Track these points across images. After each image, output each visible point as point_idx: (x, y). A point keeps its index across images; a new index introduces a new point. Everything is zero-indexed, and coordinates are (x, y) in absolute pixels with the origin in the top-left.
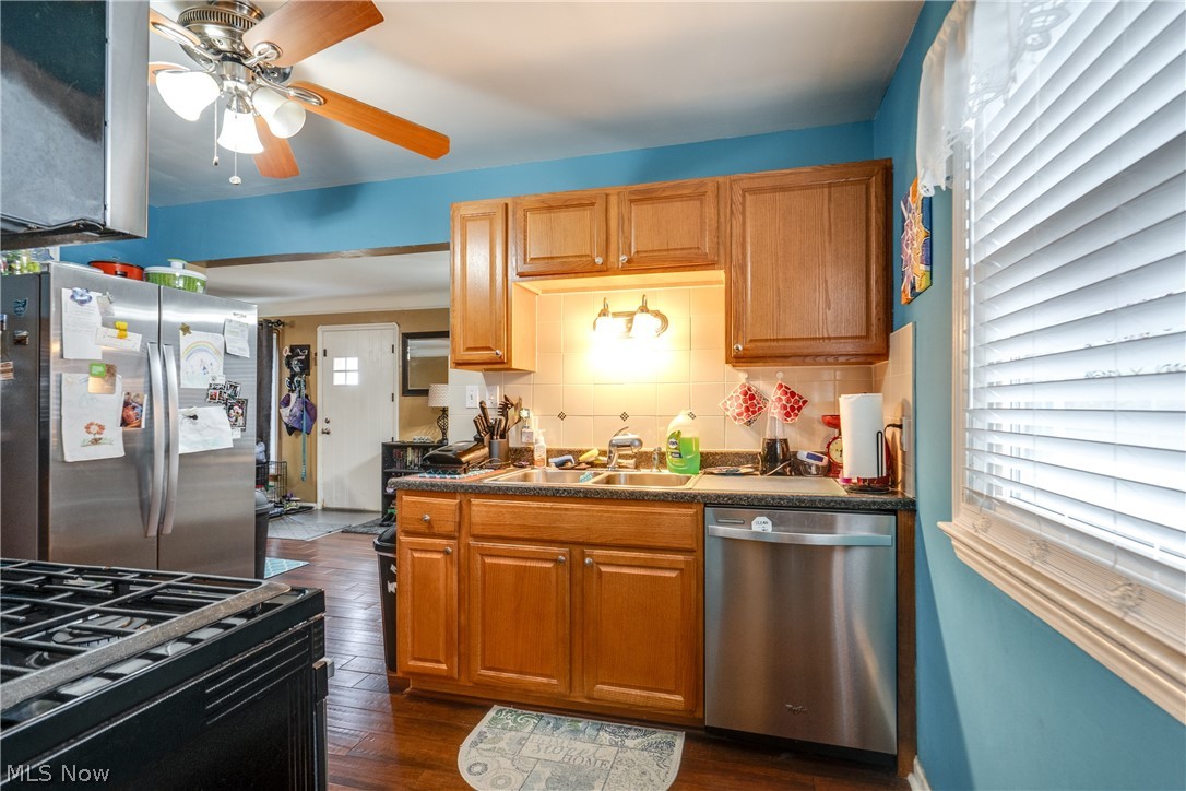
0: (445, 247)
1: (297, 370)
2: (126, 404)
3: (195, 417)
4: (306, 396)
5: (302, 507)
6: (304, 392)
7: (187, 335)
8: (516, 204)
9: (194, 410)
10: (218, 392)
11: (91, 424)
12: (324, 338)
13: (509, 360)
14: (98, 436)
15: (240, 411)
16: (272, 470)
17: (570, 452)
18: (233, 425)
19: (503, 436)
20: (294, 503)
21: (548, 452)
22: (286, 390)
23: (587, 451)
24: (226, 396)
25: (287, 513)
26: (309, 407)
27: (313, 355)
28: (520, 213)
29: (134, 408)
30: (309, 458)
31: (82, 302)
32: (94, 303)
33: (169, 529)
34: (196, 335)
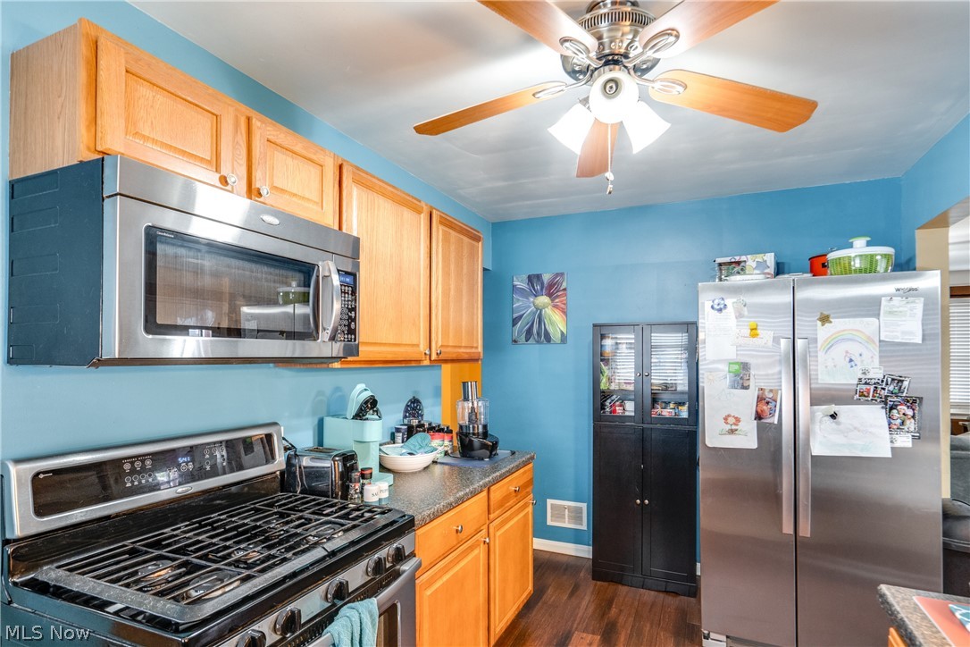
2: (760, 399)
3: (833, 416)
7: (827, 324)
10: (872, 388)
11: (729, 416)
14: (734, 427)
15: (910, 412)
18: (896, 429)
24: (884, 393)
29: (768, 403)
31: (720, 310)
32: (730, 309)
33: (805, 530)
34: (838, 324)
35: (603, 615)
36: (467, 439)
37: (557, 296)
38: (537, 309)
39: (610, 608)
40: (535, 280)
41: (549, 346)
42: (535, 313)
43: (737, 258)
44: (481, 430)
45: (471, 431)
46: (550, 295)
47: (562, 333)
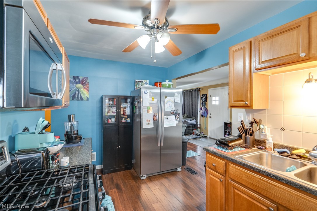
0: (227, 64)
1: (204, 100)
2: (154, 115)
3: (167, 118)
4: (206, 107)
5: (205, 136)
6: (205, 106)
7: (166, 98)
8: (255, 40)
9: (168, 117)
10: (173, 112)
11: (148, 120)
12: (210, 92)
13: (252, 106)
15: (178, 116)
16: (198, 126)
17: (287, 147)
18: (176, 120)
19: (251, 135)
20: (203, 135)
21: (274, 144)
22: (201, 105)
23: (298, 149)
24: (175, 113)
25: (201, 138)
26: (206, 110)
27: (207, 97)
28: (257, 43)
29: (156, 116)
30: (206, 123)
31: (146, 94)
32: (148, 93)
33: (162, 145)
34: (168, 98)
35: (113, 183)
36: (71, 136)
37: (85, 85)
38: (77, 89)
39: (113, 180)
40: (76, 78)
41: (82, 101)
42: (76, 90)
43: (141, 80)
44: (76, 132)
45: (72, 133)
46: (82, 84)
47: (87, 97)
